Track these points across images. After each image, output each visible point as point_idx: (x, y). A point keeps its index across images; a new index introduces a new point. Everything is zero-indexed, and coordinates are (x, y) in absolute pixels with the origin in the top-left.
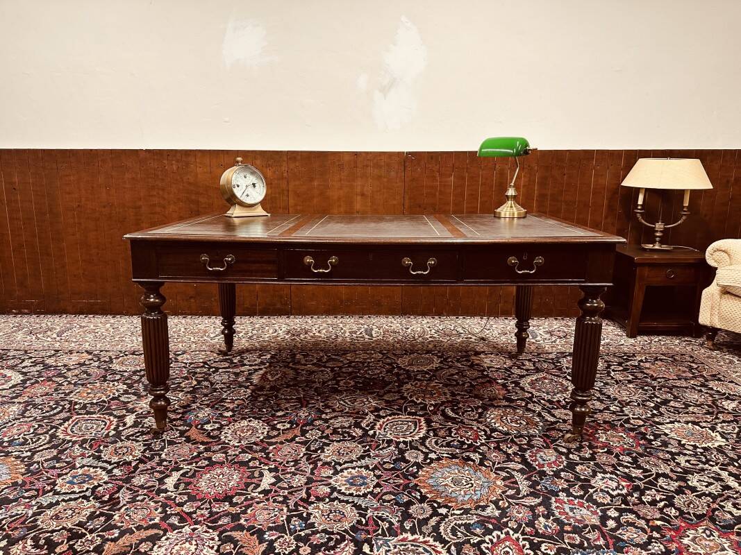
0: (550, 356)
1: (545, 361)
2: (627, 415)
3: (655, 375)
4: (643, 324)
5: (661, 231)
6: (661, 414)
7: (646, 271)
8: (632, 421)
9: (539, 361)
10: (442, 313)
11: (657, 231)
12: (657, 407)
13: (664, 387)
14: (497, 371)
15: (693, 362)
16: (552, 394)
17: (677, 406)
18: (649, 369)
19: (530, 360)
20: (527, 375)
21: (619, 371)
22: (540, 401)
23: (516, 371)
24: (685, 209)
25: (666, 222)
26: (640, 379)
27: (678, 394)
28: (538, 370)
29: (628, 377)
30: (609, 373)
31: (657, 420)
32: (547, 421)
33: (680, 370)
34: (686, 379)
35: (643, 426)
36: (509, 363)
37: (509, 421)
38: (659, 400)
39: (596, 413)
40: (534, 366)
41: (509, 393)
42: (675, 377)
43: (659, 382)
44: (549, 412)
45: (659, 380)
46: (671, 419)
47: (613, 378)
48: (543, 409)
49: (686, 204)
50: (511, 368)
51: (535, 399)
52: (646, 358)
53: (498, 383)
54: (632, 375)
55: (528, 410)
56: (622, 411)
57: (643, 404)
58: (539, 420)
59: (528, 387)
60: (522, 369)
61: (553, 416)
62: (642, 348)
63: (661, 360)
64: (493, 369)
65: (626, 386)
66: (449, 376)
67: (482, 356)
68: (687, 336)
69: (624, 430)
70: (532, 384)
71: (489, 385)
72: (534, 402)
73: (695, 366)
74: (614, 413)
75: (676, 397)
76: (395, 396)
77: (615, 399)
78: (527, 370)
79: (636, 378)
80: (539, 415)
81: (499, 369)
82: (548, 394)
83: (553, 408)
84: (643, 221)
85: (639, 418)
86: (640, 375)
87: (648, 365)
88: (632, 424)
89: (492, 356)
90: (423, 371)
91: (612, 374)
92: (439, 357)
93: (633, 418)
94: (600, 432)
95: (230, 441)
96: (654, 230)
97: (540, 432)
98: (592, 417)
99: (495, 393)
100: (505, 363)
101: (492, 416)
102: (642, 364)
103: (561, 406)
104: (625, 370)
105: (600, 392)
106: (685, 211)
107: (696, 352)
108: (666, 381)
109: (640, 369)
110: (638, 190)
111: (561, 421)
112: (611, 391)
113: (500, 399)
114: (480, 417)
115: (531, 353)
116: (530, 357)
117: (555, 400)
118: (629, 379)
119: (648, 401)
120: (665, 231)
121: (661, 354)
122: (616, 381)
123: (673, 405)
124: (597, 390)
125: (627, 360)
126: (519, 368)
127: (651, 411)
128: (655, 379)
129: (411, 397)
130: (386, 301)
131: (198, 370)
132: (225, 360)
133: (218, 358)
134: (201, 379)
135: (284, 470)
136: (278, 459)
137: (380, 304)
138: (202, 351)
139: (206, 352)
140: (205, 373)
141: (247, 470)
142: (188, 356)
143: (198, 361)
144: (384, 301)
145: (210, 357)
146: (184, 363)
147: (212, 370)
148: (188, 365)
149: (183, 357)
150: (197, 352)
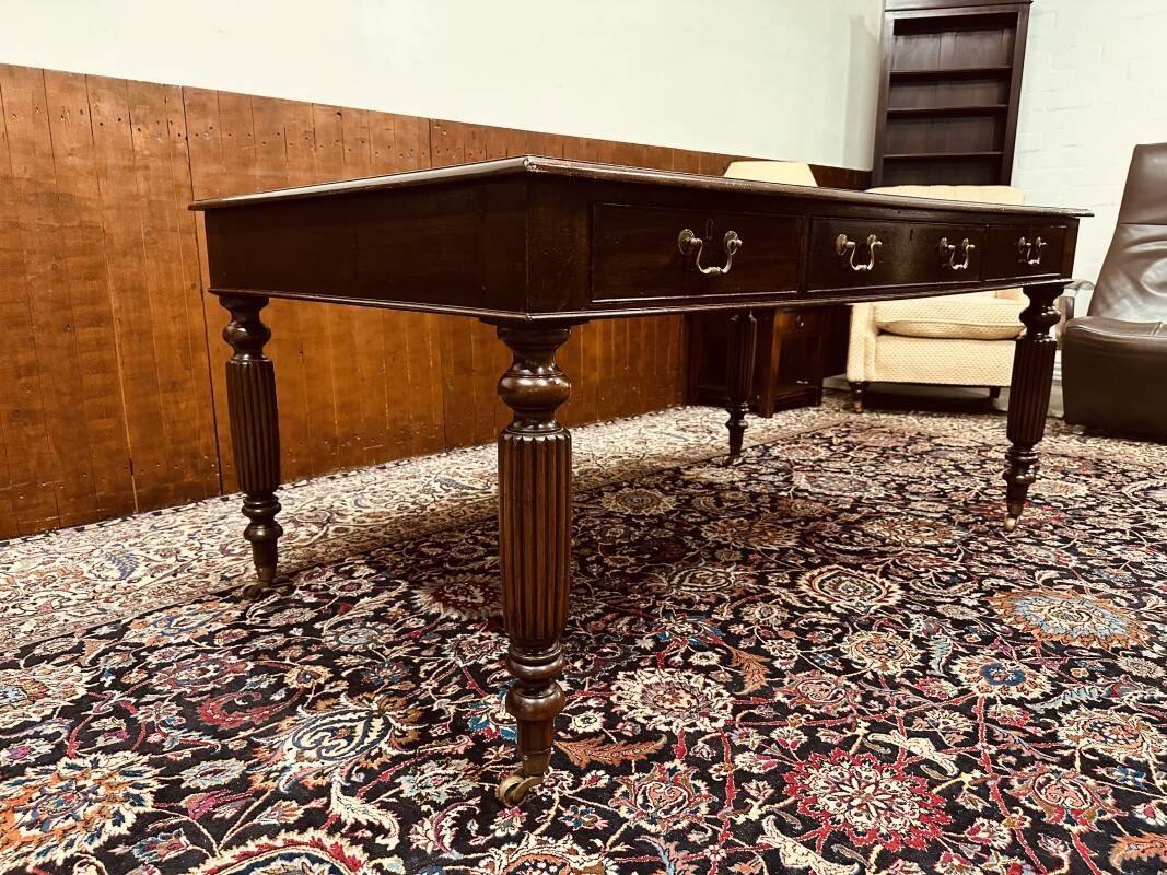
8: (988, 492)
13: (920, 455)
18: (862, 442)
32: (936, 518)
38: (950, 467)
42: (903, 444)
44: (913, 509)
48: (899, 508)
58: (931, 521)
61: (925, 511)
70: (818, 486)
80: (914, 515)
93: (982, 489)
97: (965, 532)
101: (886, 534)
102: (845, 439)
104: (850, 448)
125: (825, 439)
130: (418, 427)
131: (259, 644)
132: (281, 606)
133: (252, 609)
134: (315, 657)
135: (892, 719)
136: (841, 709)
137: (406, 435)
138: (168, 608)
139: (185, 607)
140: (296, 644)
141: (851, 752)
142: (152, 627)
143: (212, 629)
144: (415, 427)
145: (224, 611)
146: (179, 645)
147: (298, 632)
148: (204, 644)
149: (142, 635)
150: (157, 614)
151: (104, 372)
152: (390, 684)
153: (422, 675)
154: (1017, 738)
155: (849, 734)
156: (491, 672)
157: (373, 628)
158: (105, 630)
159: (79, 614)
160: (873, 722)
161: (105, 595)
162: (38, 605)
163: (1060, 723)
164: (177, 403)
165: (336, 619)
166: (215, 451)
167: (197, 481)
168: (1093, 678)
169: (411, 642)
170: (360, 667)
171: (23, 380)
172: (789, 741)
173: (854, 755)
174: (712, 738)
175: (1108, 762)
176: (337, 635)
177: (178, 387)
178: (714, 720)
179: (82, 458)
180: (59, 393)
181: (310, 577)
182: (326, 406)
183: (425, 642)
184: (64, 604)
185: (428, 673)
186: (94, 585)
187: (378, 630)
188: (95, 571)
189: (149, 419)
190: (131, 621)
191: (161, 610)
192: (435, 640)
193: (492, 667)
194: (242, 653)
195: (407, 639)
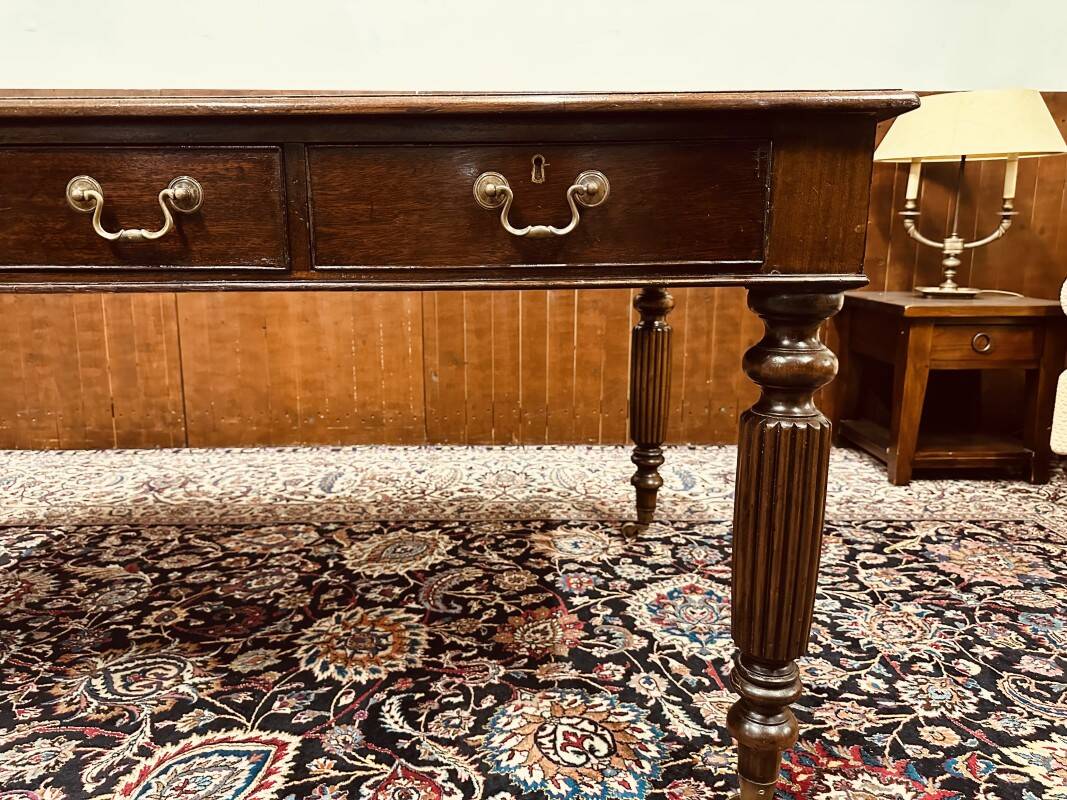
0: (717, 530)
1: (701, 544)
2: (908, 710)
3: (965, 576)
4: (926, 455)
5: (956, 256)
6: (1006, 704)
7: (928, 337)
8: (925, 732)
9: (689, 542)
10: (511, 440)
11: (948, 256)
12: (988, 678)
13: (996, 611)
14: (580, 571)
15: (1046, 540)
16: (703, 638)
17: (1043, 672)
18: (948, 559)
19: (666, 541)
20: (651, 581)
21: (877, 566)
22: (665, 663)
23: (628, 570)
24: (1008, 205)
25: (966, 235)
26: (930, 588)
27: (1035, 631)
28: (680, 567)
29: (900, 582)
30: (853, 572)
31: (998, 726)
32: (673, 737)
33: (1021, 561)
34: (1044, 588)
35: (960, 750)
36: (616, 547)
37: (560, 740)
38: (990, 654)
39: (818, 703)
40: (673, 556)
41: (593, 636)
42: (1015, 582)
43: (980, 598)
44: (687, 705)
45: (977, 590)
46: (1038, 722)
47: (863, 587)
48: (672, 690)
49: (1010, 192)
50: (616, 562)
51: (654, 657)
52: (937, 533)
53: (570, 606)
54: (911, 577)
55: (628, 695)
56: (894, 695)
57: (946, 668)
58: (648, 735)
59: (644, 621)
60: (644, 564)
61: (696, 716)
62: (926, 510)
63: (973, 536)
64: (573, 567)
65: (898, 609)
66: (455, 588)
67: (559, 531)
68: (1018, 478)
69: (904, 771)
70: (658, 606)
71: (544, 612)
72: (652, 667)
73: (1055, 550)
74: (871, 701)
75: (1033, 643)
76: (267, 657)
77: (873, 652)
78: (654, 567)
79: (921, 586)
80: (656, 716)
81: (588, 564)
82: (693, 638)
83: (700, 687)
84: (918, 236)
85: (943, 721)
86: (929, 578)
87: (944, 549)
88: (925, 744)
89: (583, 531)
90: (397, 575)
91: (862, 574)
92: (454, 536)
93: (930, 722)
94: (830, 779)
96: (940, 255)
97: (641, 785)
98: (807, 718)
99: (552, 639)
100: (605, 550)
101: (515, 724)
102: (929, 547)
103: (723, 678)
104: (892, 563)
105: (832, 627)
106: (1008, 210)
107: (1047, 516)
108: (996, 592)
109: (927, 560)
110: (905, 168)
111: (714, 735)
112: (863, 624)
113: (559, 659)
114: (475, 731)
115: (673, 522)
116: (669, 531)
117: (708, 658)
118: (902, 587)
119: (960, 655)
120: (964, 255)
121: (971, 522)
122: (872, 594)
123: (1031, 668)
124: (823, 624)
125: (896, 538)
126: (637, 561)
127: (976, 692)
128: (967, 588)
129: (311, 660)
130: (391, 415)
137: (377, 422)
144: (387, 415)
151: (93, 330)
164: (149, 361)
166: (181, 408)
167: (166, 432)
171: (36, 331)
177: (151, 348)
179: (76, 397)
180: (61, 344)
182: (288, 381)
189: (128, 373)
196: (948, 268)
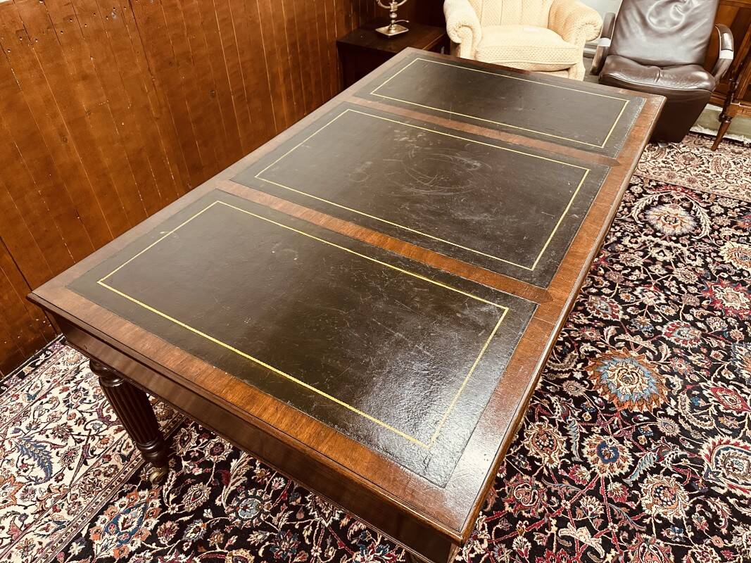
5: (395, 12)
11: (392, 12)
84: (382, 5)
95: (473, 551)
131: (190, 535)
132: (182, 485)
133: (165, 494)
134: (234, 539)
135: (565, 512)
136: (540, 510)
138: (105, 508)
139: (117, 504)
140: (215, 528)
141: (554, 551)
142: (107, 535)
143: (151, 527)
145: (146, 503)
146: (139, 551)
147: (208, 513)
148: (154, 546)
149: (106, 547)
150: (101, 517)
152: (294, 557)
153: (307, 541)
154: (625, 514)
155: (549, 533)
156: (347, 527)
157: (254, 496)
158: (76, 549)
159: (44, 532)
160: (557, 518)
161: (49, 503)
162: (6, 530)
163: (641, 492)
165: (226, 492)
168: (649, 445)
169: (285, 507)
170: (267, 543)
172: (523, 550)
173: (556, 553)
174: (485, 559)
175: (666, 524)
176: (235, 510)
178: (481, 541)
181: (183, 443)
183: (294, 503)
184: (27, 522)
185: (310, 537)
186: (34, 492)
187: (259, 498)
188: (22, 473)
190: (88, 532)
191: (101, 513)
192: (299, 500)
193: (345, 522)
194: (185, 549)
195: (281, 503)
196: (392, 19)
